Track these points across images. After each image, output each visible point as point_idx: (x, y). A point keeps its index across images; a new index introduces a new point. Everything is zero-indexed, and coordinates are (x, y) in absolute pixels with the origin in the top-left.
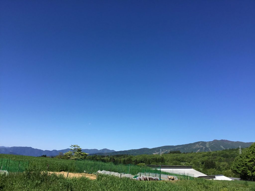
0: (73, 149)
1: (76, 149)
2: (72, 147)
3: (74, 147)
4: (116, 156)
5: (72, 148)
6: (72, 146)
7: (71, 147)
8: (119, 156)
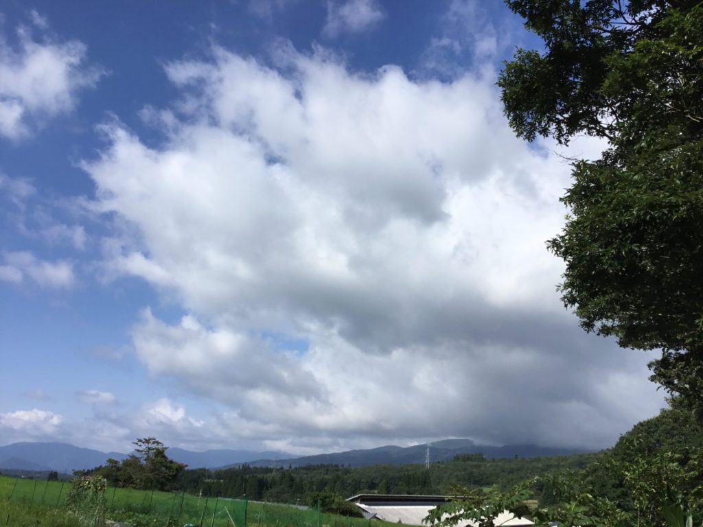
0: (141, 449)
1: (153, 449)
2: (140, 443)
3: (147, 445)
4: (304, 469)
5: (140, 446)
6: (140, 441)
7: (137, 444)
8: (315, 469)
